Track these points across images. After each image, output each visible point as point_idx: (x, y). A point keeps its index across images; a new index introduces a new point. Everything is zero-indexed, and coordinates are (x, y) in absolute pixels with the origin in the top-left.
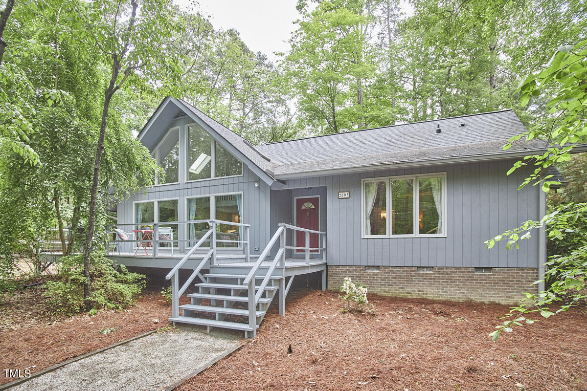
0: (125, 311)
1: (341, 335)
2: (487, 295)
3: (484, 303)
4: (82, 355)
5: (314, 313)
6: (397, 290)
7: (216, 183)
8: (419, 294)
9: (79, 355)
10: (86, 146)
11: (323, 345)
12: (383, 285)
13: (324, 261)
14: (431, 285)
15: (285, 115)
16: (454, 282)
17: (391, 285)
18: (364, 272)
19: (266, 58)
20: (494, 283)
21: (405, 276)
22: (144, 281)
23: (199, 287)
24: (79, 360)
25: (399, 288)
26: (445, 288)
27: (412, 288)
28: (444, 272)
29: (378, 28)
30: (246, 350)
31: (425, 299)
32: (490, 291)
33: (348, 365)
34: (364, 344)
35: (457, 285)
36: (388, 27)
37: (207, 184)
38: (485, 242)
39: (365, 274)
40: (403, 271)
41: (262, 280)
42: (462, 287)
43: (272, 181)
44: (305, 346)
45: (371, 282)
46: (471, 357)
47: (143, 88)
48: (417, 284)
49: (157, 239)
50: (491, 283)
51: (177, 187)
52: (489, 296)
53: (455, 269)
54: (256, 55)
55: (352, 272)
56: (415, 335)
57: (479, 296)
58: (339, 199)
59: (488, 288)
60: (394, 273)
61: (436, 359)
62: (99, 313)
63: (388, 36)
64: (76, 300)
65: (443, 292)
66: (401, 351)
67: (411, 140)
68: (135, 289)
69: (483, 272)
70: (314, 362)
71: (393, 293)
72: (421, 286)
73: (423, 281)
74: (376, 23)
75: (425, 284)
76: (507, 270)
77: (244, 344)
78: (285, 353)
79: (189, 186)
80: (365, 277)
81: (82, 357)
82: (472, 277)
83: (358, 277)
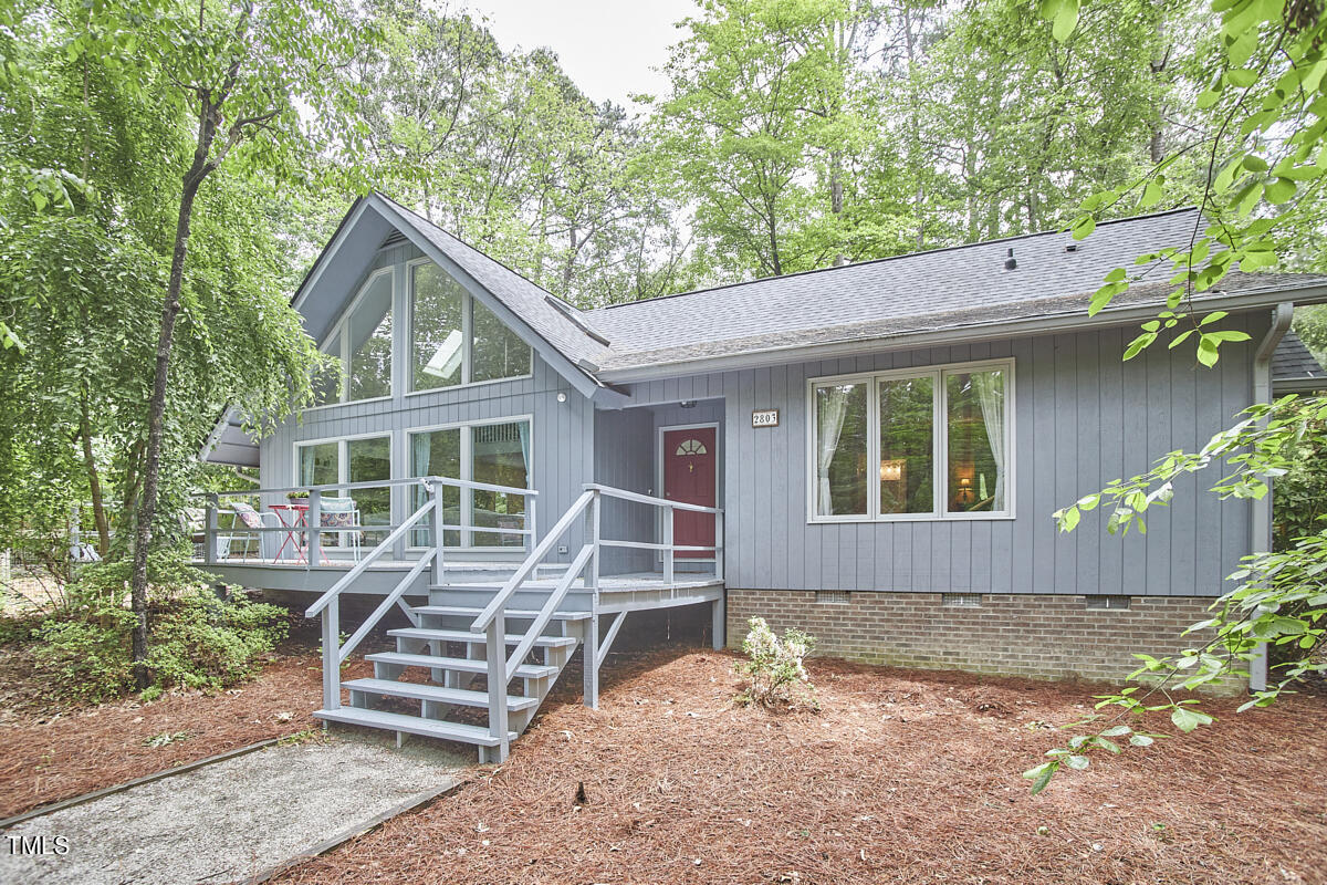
0: (229, 692)
1: (719, 761)
2: (1117, 665)
3: (1110, 685)
4: (71, 797)
5: (673, 703)
6: (892, 651)
7: (474, 395)
8: (946, 660)
9: (64, 799)
10: (142, 306)
11: (666, 786)
12: (859, 637)
13: (719, 578)
14: (975, 639)
15: (668, 244)
16: (1035, 632)
17: (877, 638)
18: (813, 606)
19: (622, 114)
20: (1135, 635)
21: (911, 615)
22: (285, 623)
23: (395, 637)
24: (55, 811)
25: (898, 645)
26: (1010, 647)
27: (929, 646)
28: (1008, 605)
29: (883, 36)
30: (472, 791)
31: (961, 672)
32: (1125, 655)
33: (712, 839)
34: (771, 785)
35: (1041, 639)
36: (908, 32)
37: (453, 398)
38: (1055, 515)
39: (816, 610)
40: (907, 603)
41: (530, 621)
42: (1053, 646)
43: (595, 388)
44: (621, 788)
45: (831, 630)
46: (1044, 828)
47: (281, 171)
48: (941, 635)
49: (317, 524)
50: (1128, 635)
51: (388, 407)
52: (1121, 668)
53: (1035, 600)
54: (601, 108)
55: (785, 605)
56: (910, 763)
57: (1098, 668)
58: (755, 427)
59: (1120, 648)
60: (886, 609)
61: (948, 828)
62: (165, 696)
63: (906, 54)
64: (112, 665)
65: (1007, 657)
66: (864, 805)
67: (943, 288)
68: (258, 640)
69: (1108, 607)
70: (629, 830)
71: (883, 656)
72: (951, 641)
73: (957, 629)
74: (878, 24)
75: (961, 636)
76: (1169, 602)
77: (470, 777)
78: (569, 803)
79: (415, 403)
80: (815, 618)
81: (67, 803)
82: (1078, 620)
83: (799, 617)
